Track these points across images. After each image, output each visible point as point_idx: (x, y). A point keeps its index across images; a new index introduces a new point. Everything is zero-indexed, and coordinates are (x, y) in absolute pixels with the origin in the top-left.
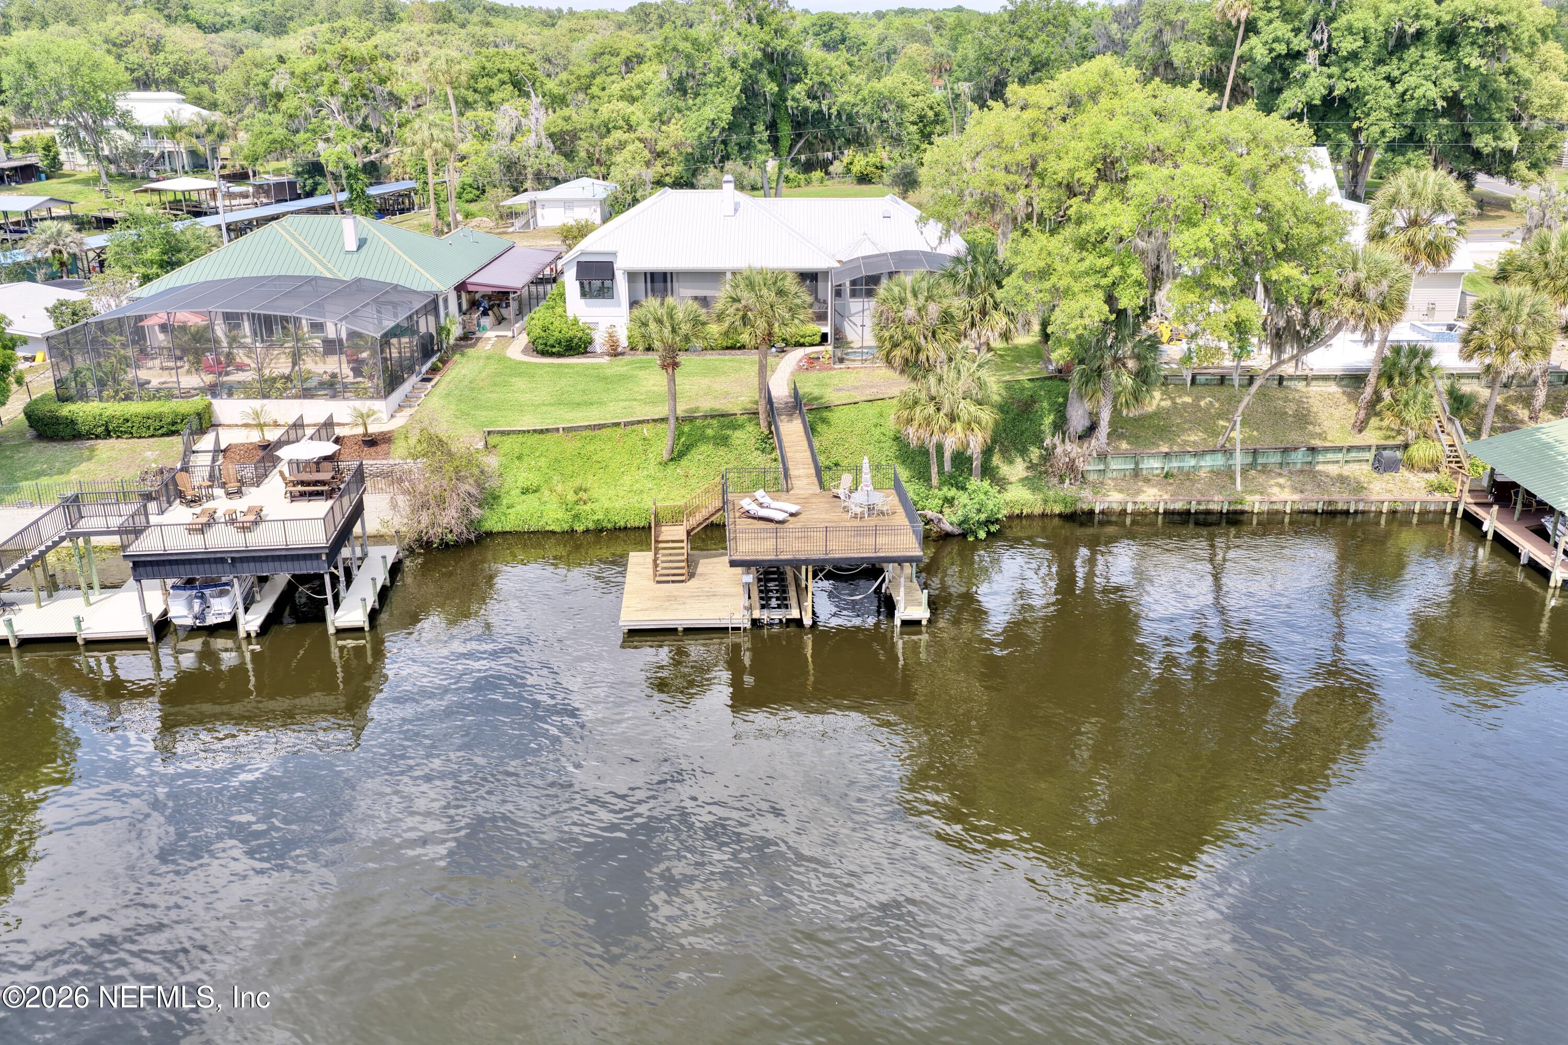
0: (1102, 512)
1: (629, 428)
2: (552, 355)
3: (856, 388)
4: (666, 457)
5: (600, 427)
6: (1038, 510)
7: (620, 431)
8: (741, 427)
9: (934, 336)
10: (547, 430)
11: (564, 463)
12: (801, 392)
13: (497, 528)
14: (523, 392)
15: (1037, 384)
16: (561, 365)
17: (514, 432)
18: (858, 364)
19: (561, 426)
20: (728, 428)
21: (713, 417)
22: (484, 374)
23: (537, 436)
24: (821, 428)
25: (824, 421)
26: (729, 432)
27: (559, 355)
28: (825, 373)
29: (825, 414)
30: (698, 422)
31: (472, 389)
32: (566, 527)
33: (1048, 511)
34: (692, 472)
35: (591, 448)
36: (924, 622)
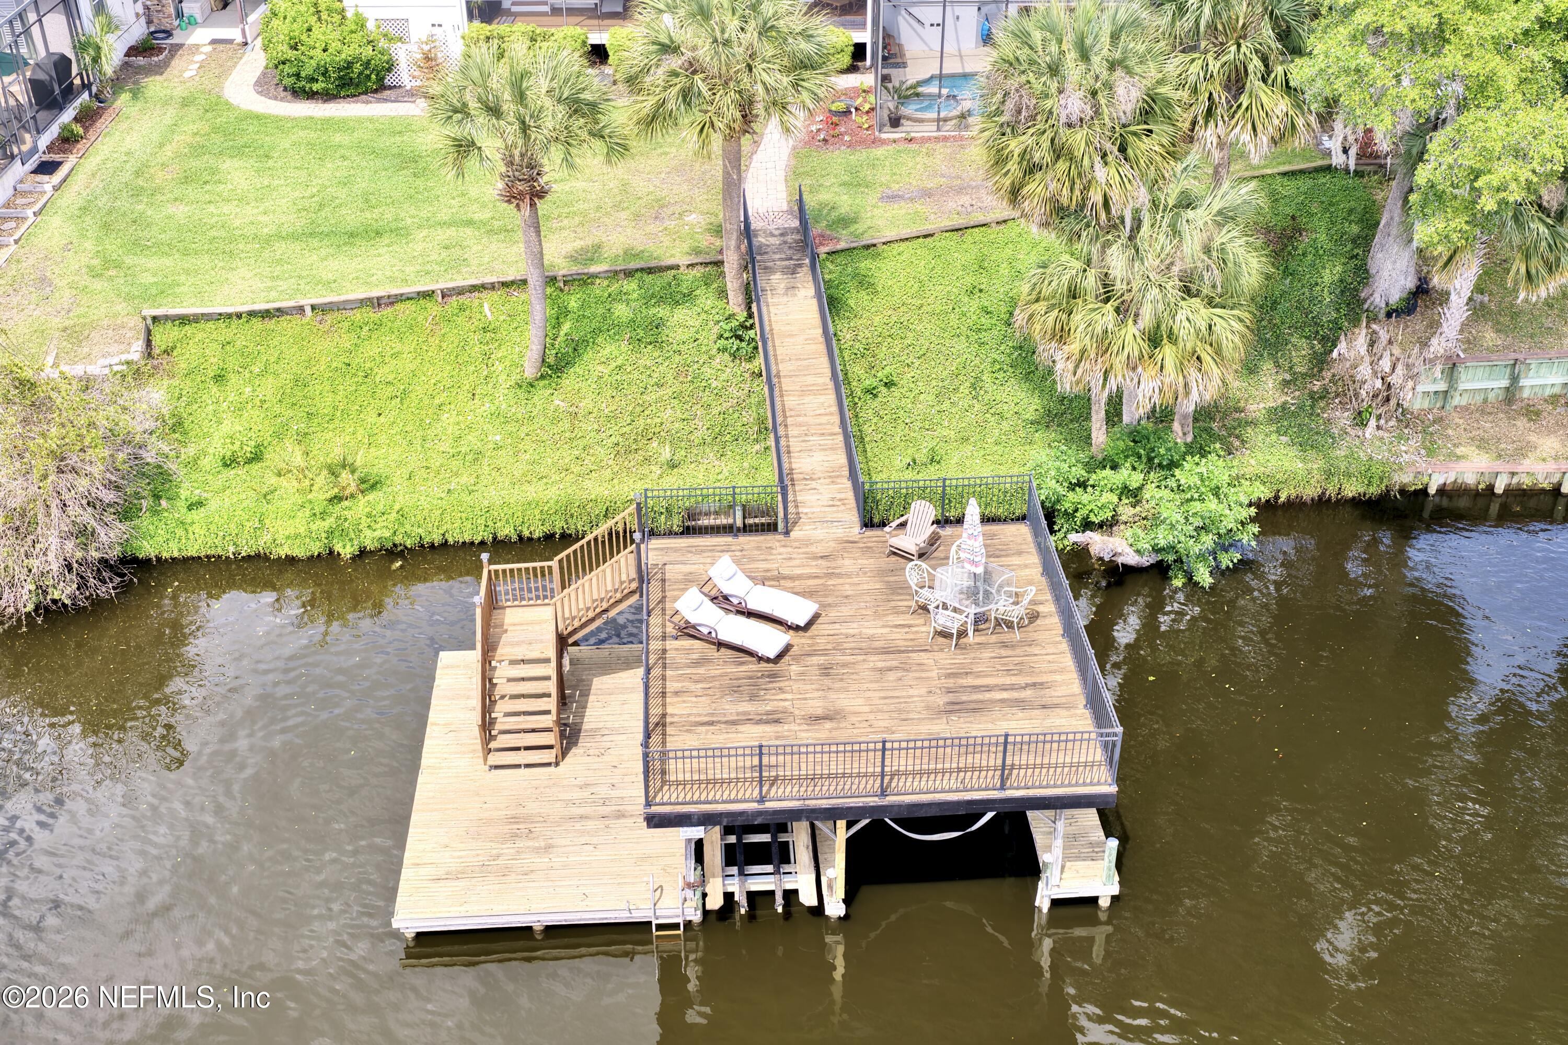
0: (1442, 491)
1: (454, 301)
2: (311, 95)
3: (927, 194)
4: (530, 372)
5: (394, 300)
6: (1310, 492)
7: (433, 308)
8: (689, 297)
9: (1123, 149)
10: (280, 312)
11: (316, 388)
12: (810, 201)
13: (171, 550)
14: (242, 200)
15: (1304, 184)
16: (327, 124)
17: (208, 317)
18: (928, 130)
19: (306, 302)
20: (661, 300)
21: (629, 274)
22: (169, 151)
23: (257, 323)
24: (855, 299)
25: (864, 283)
26: (662, 311)
27: (327, 96)
28: (862, 155)
29: (865, 265)
30: (599, 288)
31: (137, 193)
32: (316, 548)
33: (1331, 491)
34: (586, 404)
35: (371, 349)
36: (1104, 903)
